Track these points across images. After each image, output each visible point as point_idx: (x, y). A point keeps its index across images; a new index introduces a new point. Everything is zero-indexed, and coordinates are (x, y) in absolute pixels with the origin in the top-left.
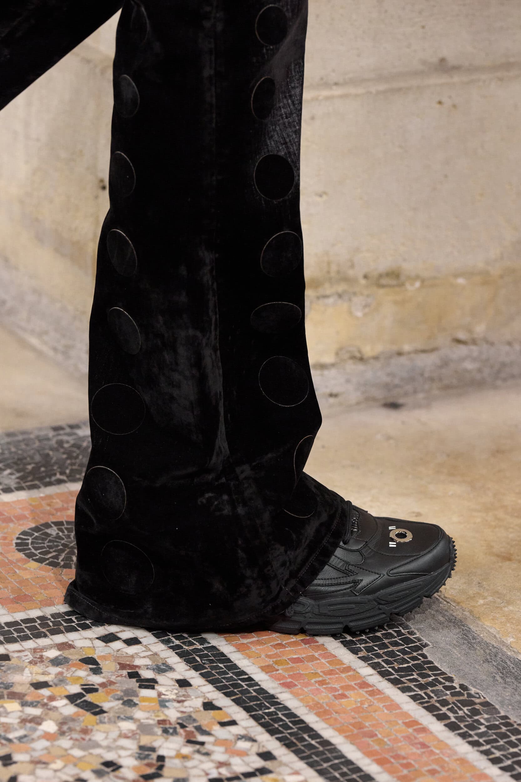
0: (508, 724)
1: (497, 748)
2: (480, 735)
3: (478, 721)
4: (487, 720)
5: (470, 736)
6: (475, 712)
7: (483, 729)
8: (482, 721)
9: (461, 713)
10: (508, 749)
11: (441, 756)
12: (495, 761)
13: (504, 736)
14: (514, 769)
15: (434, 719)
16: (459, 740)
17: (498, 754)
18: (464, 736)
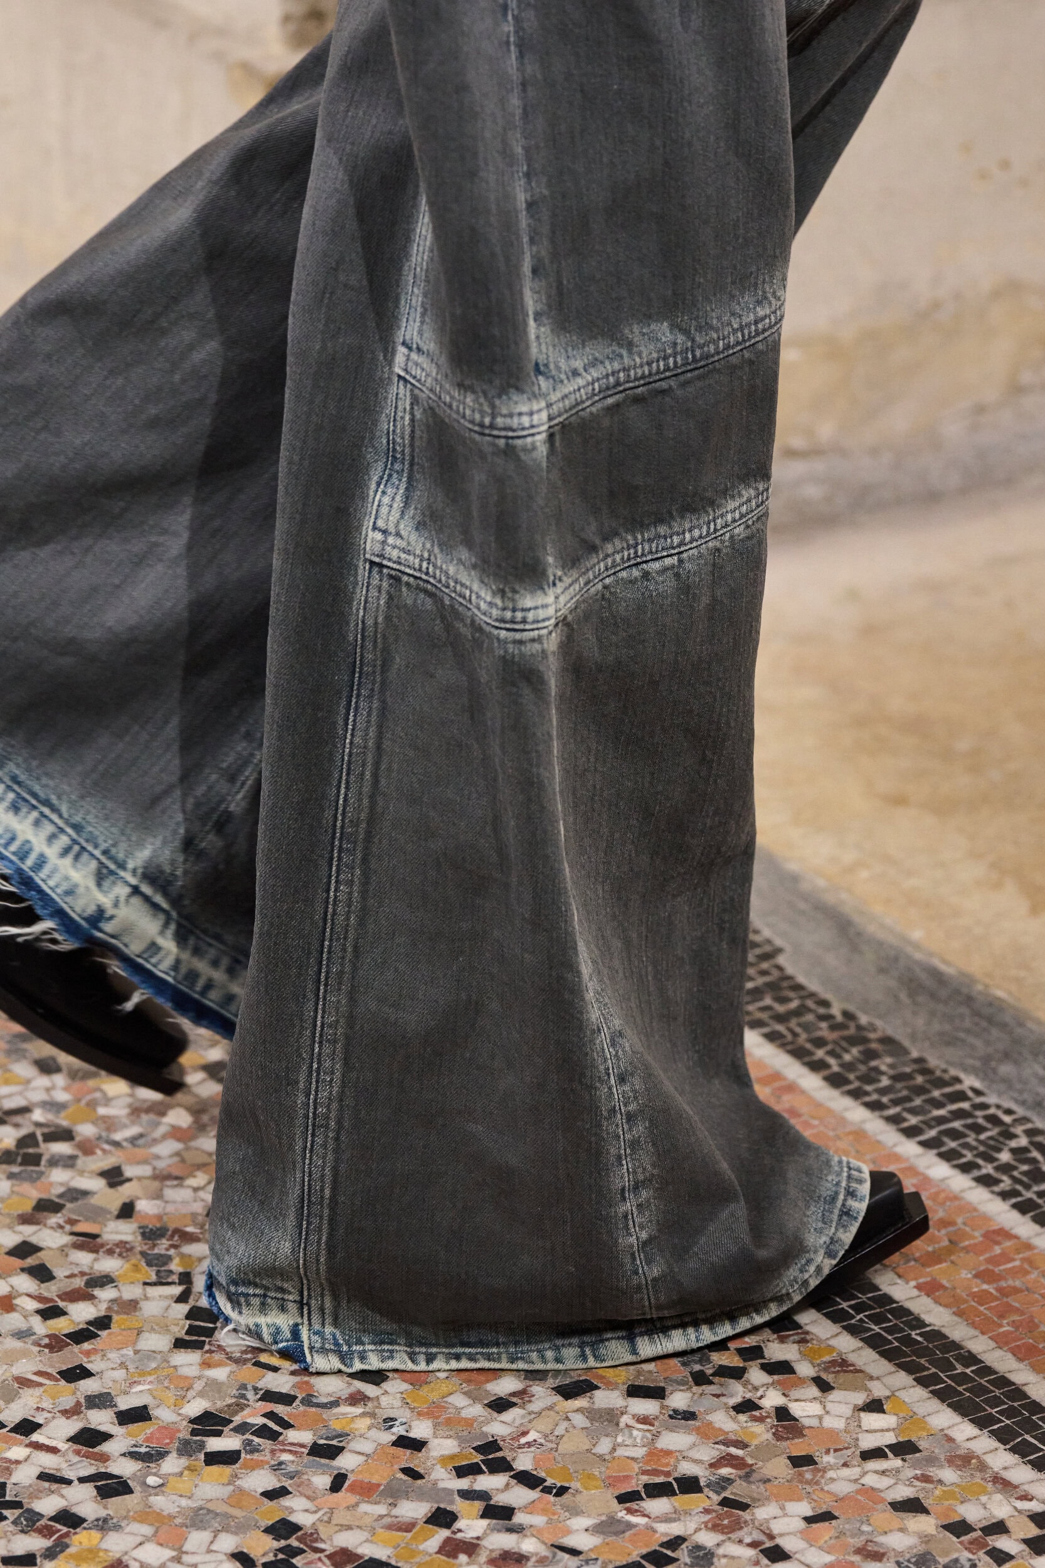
0: (926, 1071)
1: (914, 1111)
2: (883, 1091)
3: (876, 1069)
4: (891, 1066)
5: (867, 1094)
6: (870, 1055)
7: (885, 1082)
8: (883, 1068)
9: (847, 1057)
10: (930, 1112)
11: (822, 1128)
12: (911, 1132)
13: (920, 1090)
14: (942, 1144)
15: (804, 1071)
16: (848, 1102)
17: (913, 1120)
18: (856, 1094)
